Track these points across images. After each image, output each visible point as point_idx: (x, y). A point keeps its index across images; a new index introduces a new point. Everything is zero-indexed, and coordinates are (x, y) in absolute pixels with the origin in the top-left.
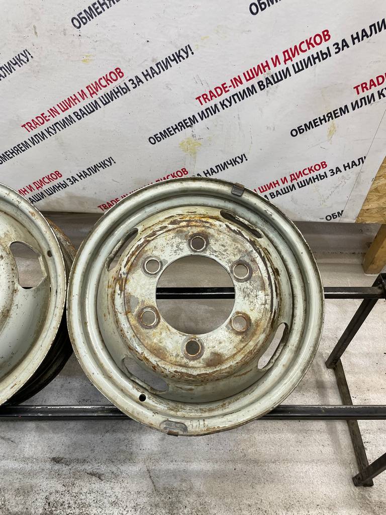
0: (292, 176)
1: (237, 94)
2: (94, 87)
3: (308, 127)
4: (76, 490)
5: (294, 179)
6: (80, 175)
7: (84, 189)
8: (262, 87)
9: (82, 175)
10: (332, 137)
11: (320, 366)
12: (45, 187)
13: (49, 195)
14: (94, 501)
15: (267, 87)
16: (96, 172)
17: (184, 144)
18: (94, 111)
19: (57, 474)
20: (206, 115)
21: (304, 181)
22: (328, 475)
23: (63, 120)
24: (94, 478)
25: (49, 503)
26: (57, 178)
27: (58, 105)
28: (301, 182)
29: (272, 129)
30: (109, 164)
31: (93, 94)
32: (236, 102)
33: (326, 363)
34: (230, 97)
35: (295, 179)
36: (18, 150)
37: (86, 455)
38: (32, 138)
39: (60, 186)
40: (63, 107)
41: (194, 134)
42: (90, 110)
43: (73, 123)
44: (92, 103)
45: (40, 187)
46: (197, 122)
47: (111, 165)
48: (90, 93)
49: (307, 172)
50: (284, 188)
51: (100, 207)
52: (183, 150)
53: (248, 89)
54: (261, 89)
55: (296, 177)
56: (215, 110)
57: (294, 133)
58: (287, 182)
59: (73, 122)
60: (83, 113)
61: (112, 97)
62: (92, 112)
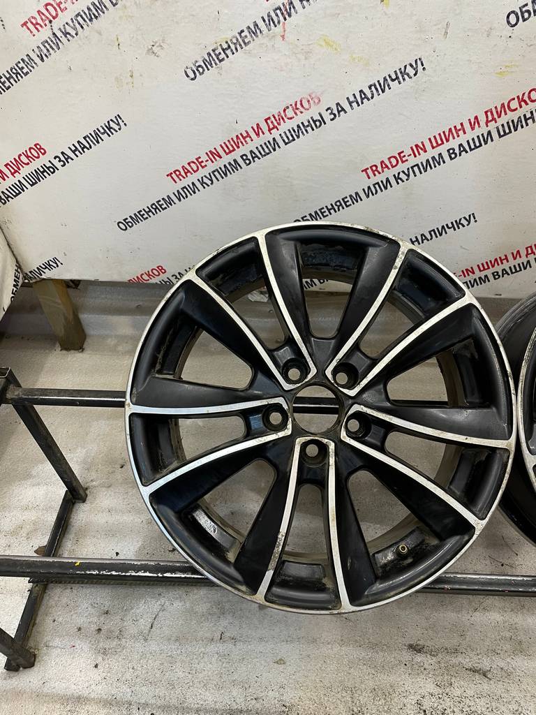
2: (497, 112)
4: (458, 692)
14: (488, 708)
16: (441, 235)
18: (481, 145)
19: (422, 669)
24: (477, 676)
25: (425, 711)
27: (430, 139)
30: (466, 223)
31: (491, 121)
36: (341, 205)
37: (455, 642)
38: (369, 188)
40: (437, 141)
43: (440, 165)
44: (482, 135)
47: (469, 225)
48: (487, 120)
60: (462, 149)
61: (517, 126)
62: (476, 147)
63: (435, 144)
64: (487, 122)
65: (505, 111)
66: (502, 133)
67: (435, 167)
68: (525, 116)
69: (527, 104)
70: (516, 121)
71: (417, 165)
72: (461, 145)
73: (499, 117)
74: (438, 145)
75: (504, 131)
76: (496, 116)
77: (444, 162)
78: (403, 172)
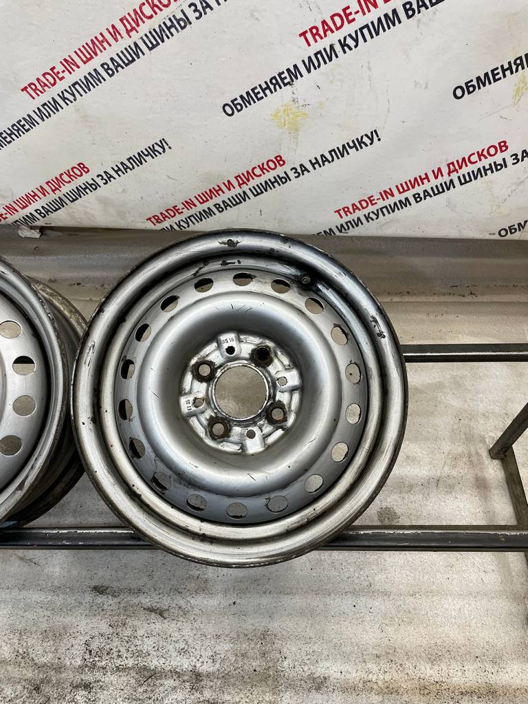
0: (451, 166)
1: (367, 26)
2: (133, 19)
3: (482, 81)
4: (128, 632)
5: (452, 172)
6: (116, 169)
7: (124, 191)
8: (410, 13)
9: (119, 169)
10: (519, 100)
11: (481, 455)
12: (66, 189)
13: (72, 202)
14: (154, 647)
15: (419, 12)
16: (141, 163)
17: (279, 115)
18: (134, 60)
19: (100, 610)
20: (316, 64)
21: (469, 173)
22: (492, 614)
23: (85, 77)
24: (153, 615)
25: (90, 651)
26: (82, 175)
27: (75, 52)
28: (464, 176)
29: (424, 86)
30: (161, 150)
31: (131, 30)
32: (365, 41)
33: (490, 451)
34: (356, 32)
35: (456, 170)
36: (19, 129)
37: (141, 582)
38: (38, 108)
39: (87, 188)
40: (84, 55)
41: (295, 96)
42: (128, 59)
43: (101, 82)
44: (129, 46)
45: (56, 189)
46: (302, 76)
47: (164, 151)
48: (127, 30)
49: (474, 158)
50: (437, 186)
51: (149, 219)
52: (277, 126)
53: (386, 16)
54: (409, 17)
55: (457, 167)
56: (330, 54)
57: (459, 93)
58: (442, 175)
59: (102, 80)
60: (116, 64)
61: (162, 36)
62: (130, 62)
63: (85, 59)
64: (128, 32)
65: (141, 19)
66: (150, 45)
67: (97, 85)
68: (164, 23)
69: (161, 10)
70: (158, 30)
71: (77, 83)
72: (112, 59)
73: (138, 25)
74: (89, 60)
75: (151, 43)
76: (134, 25)
77: (105, 80)
78: (66, 90)
